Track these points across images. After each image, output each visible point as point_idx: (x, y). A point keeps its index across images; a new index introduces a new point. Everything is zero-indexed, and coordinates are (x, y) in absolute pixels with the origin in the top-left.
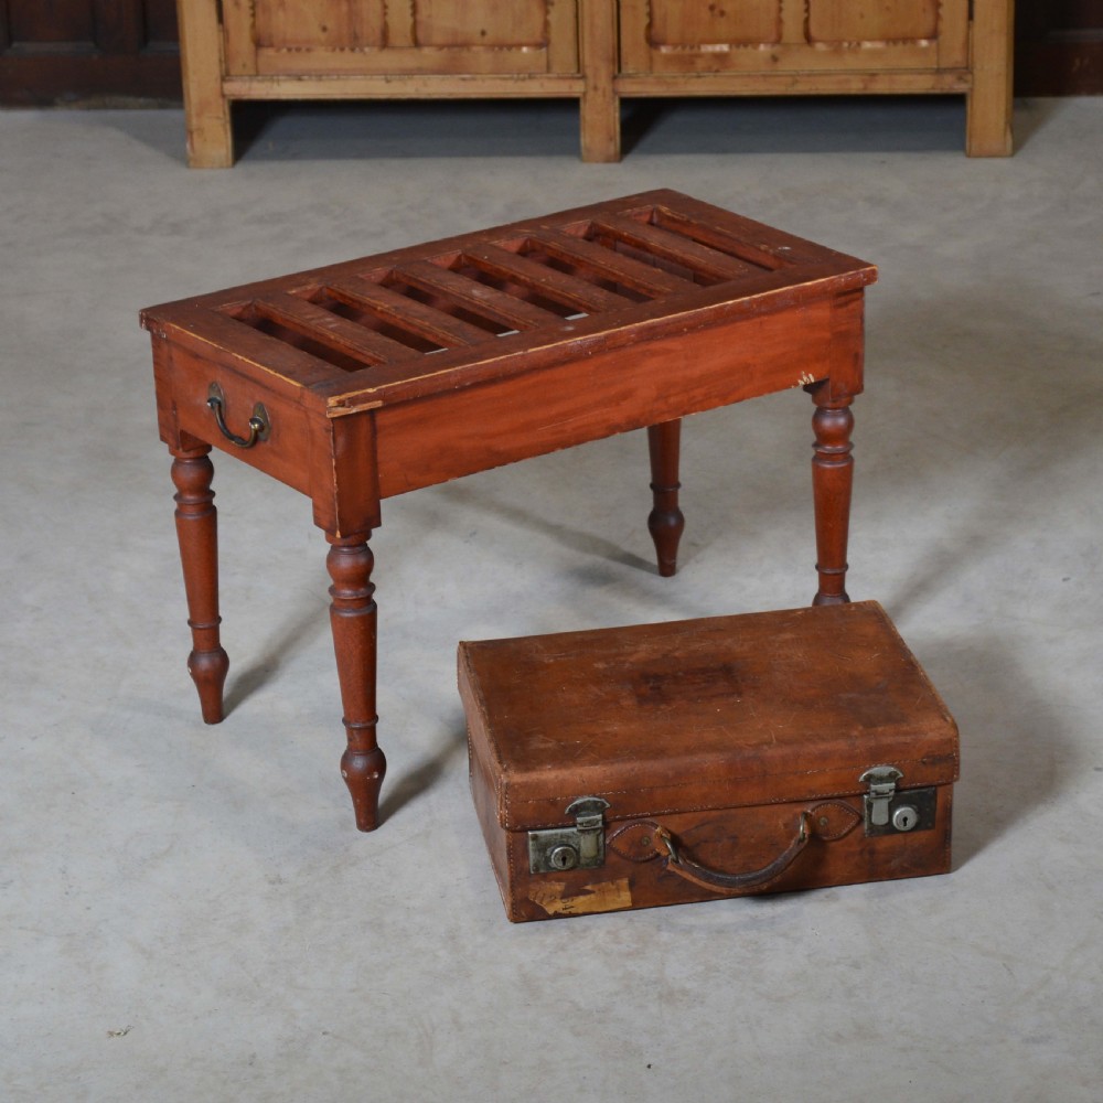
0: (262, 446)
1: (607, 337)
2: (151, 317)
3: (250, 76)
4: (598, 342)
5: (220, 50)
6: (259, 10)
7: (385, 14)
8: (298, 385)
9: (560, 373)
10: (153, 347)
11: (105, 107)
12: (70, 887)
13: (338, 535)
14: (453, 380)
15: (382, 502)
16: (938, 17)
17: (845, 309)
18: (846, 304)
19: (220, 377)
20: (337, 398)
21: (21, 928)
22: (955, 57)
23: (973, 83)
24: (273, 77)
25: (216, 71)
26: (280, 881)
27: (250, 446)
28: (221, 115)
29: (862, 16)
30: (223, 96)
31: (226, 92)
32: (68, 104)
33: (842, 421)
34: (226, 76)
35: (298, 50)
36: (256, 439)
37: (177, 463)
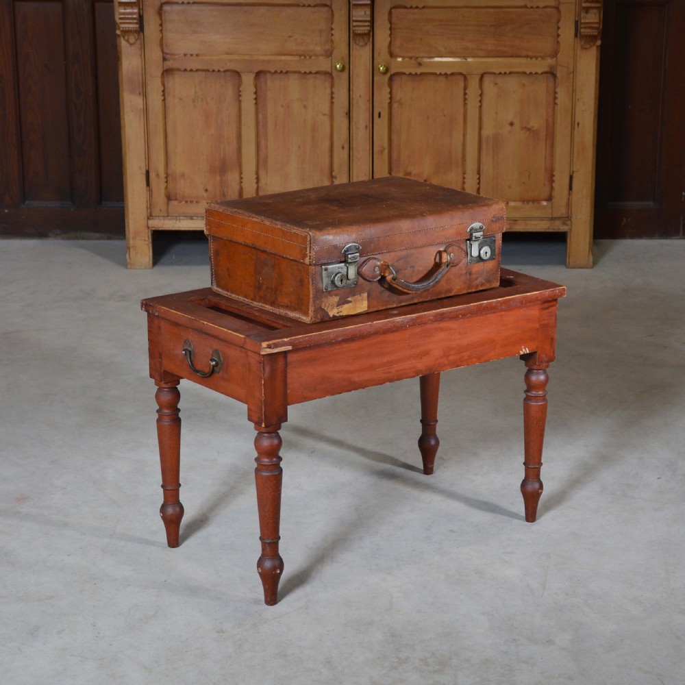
0: (216, 376)
1: (417, 317)
2: (147, 304)
3: (164, 216)
4: (412, 320)
5: (147, 202)
6: (170, 179)
7: (241, 182)
8: (243, 336)
9: (391, 337)
10: (148, 321)
11: (77, 238)
12: (99, 633)
13: (263, 425)
14: (332, 336)
15: (288, 407)
16: (552, 188)
17: (547, 311)
18: (548, 308)
19: (191, 336)
20: (267, 343)
21: (71, 655)
22: (562, 211)
23: (571, 226)
24: (176, 218)
25: (144, 213)
26: (223, 631)
27: (207, 377)
28: (147, 239)
29: (510, 187)
30: (148, 227)
31: (150, 226)
32: (56, 236)
33: (542, 377)
34: (150, 216)
35: (191, 202)
36: (213, 372)
37: (160, 390)
